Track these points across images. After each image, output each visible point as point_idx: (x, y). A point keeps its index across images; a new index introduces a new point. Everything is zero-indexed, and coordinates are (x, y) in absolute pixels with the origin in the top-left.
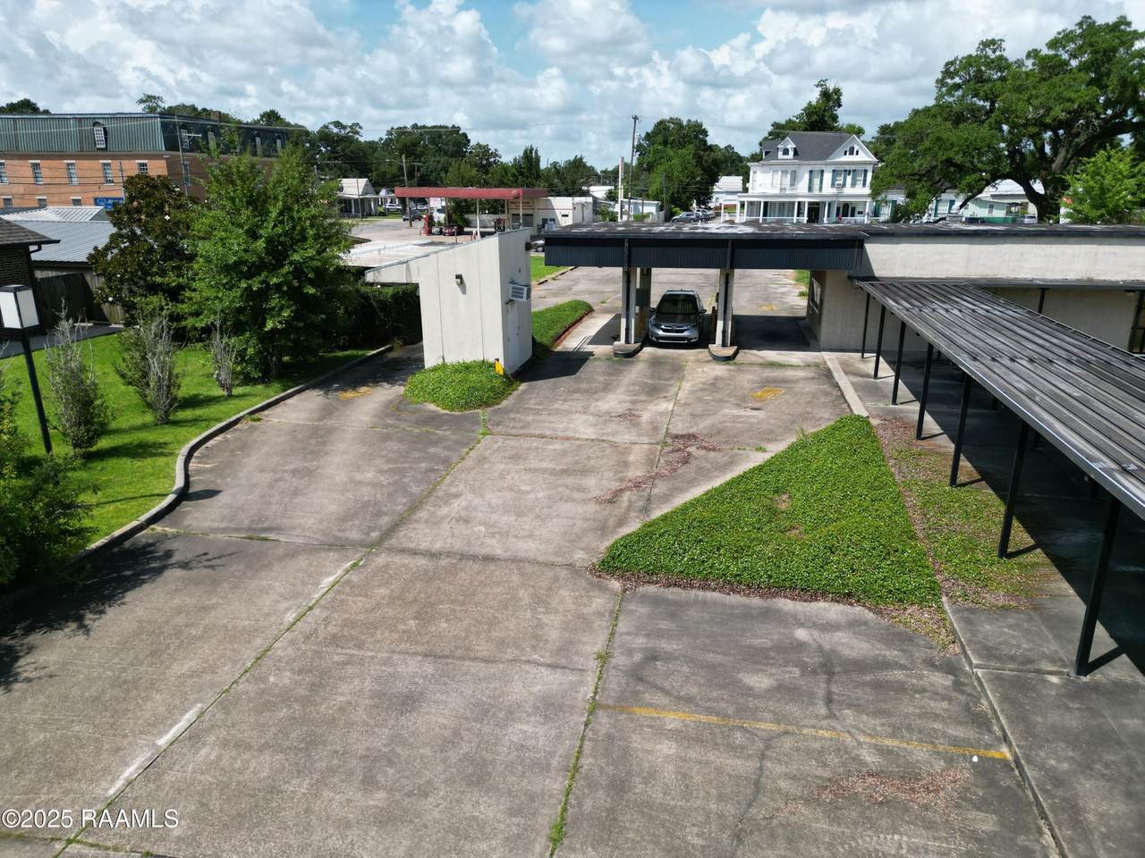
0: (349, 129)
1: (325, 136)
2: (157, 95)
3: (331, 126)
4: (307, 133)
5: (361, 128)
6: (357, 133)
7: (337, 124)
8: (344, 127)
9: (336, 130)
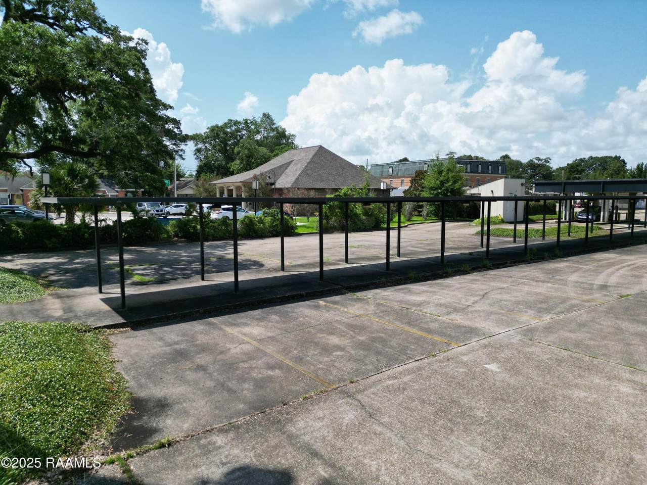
0: (544, 161)
1: (531, 164)
2: (454, 152)
3: (534, 160)
4: (521, 164)
5: (550, 159)
6: (548, 162)
7: (538, 159)
8: (541, 160)
9: (536, 161)
